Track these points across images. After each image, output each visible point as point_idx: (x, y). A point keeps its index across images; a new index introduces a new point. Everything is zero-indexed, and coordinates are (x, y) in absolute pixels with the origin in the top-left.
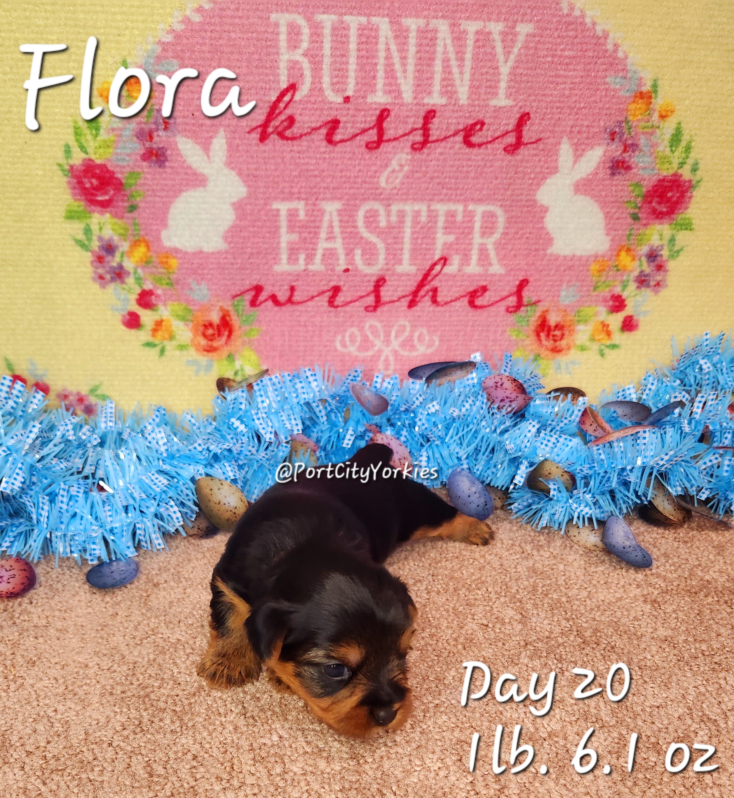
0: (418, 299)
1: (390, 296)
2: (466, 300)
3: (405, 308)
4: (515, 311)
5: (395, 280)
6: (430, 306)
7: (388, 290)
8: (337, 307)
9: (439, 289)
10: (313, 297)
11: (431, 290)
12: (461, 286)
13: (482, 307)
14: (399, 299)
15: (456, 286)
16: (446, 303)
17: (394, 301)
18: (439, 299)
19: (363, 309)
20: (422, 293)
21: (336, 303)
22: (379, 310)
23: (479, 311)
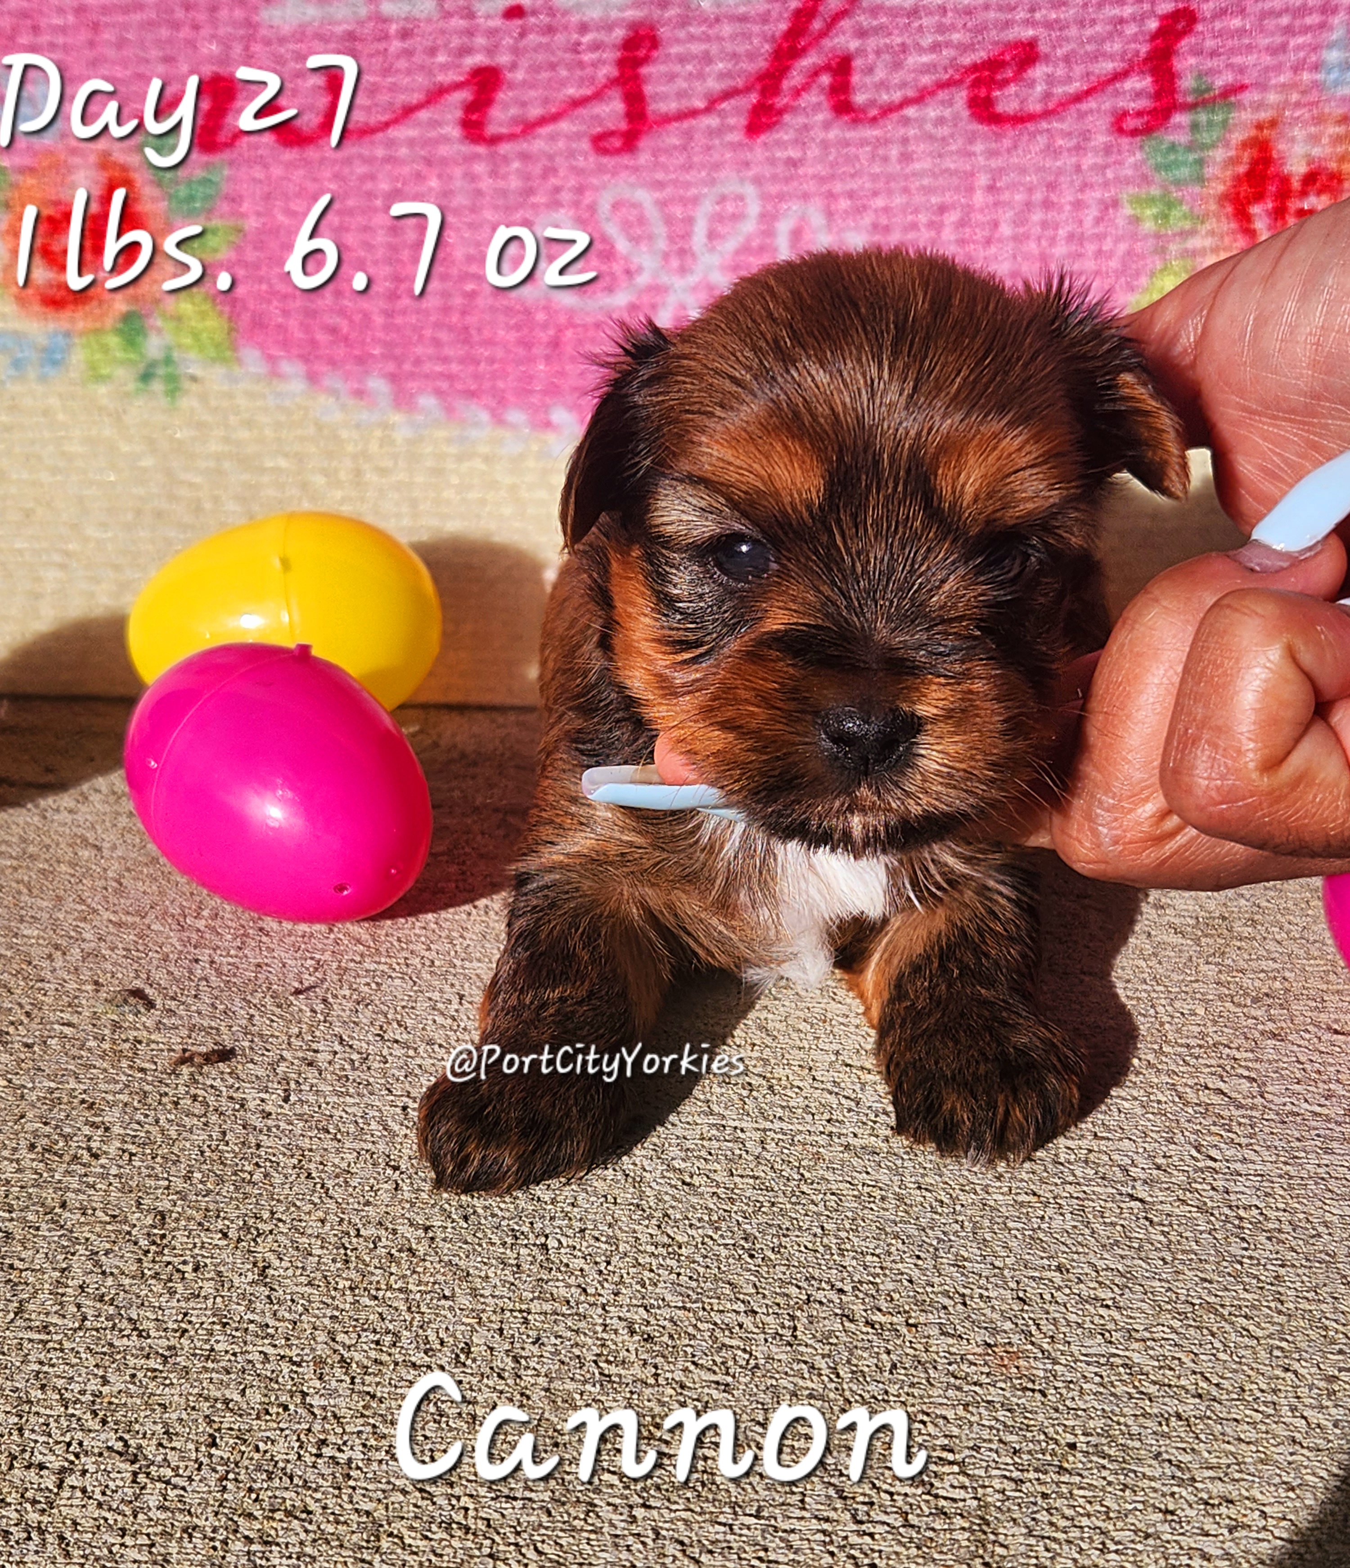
0: (781, 101)
1: (681, 95)
2: (961, 96)
3: (736, 137)
4: (1148, 130)
5: (692, 38)
6: (827, 126)
7: (672, 77)
8: (495, 140)
9: (858, 63)
10: (409, 111)
11: (827, 68)
12: (935, 47)
13: (1020, 119)
14: (713, 103)
15: (921, 50)
16: (888, 110)
17: (693, 113)
18: (860, 98)
19: (585, 145)
20: (795, 78)
21: (492, 129)
22: (645, 143)
23: (1011, 133)
